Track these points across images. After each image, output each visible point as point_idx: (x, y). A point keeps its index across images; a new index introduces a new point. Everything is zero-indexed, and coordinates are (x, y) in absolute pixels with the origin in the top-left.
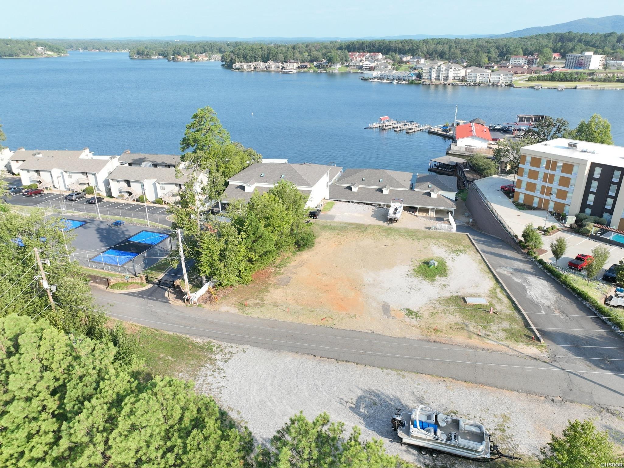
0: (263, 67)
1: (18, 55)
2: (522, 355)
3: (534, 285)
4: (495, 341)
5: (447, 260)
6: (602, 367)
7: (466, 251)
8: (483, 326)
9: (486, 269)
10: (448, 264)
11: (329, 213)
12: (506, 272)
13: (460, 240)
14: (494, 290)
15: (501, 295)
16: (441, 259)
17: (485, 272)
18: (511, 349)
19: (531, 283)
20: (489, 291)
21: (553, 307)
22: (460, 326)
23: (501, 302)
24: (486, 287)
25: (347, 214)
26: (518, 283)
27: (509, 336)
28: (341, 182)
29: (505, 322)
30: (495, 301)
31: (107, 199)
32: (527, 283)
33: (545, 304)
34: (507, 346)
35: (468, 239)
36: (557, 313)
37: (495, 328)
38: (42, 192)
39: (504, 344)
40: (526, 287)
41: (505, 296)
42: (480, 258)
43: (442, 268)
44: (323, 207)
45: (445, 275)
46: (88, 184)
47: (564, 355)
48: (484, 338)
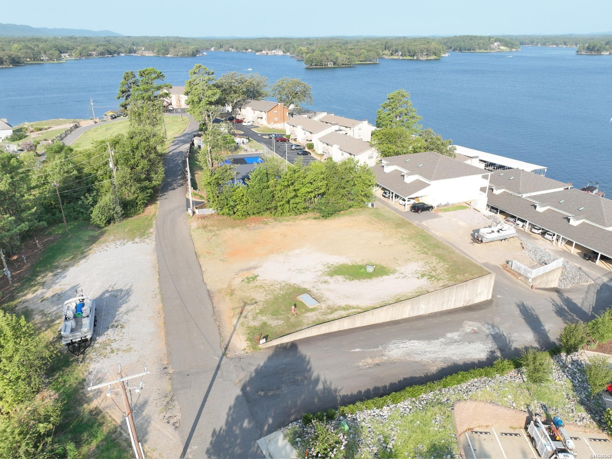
1: (474, 50)
2: (228, 340)
3: (452, 347)
4: (237, 322)
5: (396, 275)
6: (246, 389)
7: (438, 280)
8: (262, 312)
9: (406, 298)
10: (385, 277)
11: (440, 214)
12: (475, 329)
13: (466, 273)
14: (355, 308)
15: (344, 313)
16: (393, 272)
17: (396, 299)
18: (233, 333)
19: (457, 345)
20: (345, 306)
21: (385, 358)
22: (249, 302)
23: (325, 315)
24: (352, 303)
25: (456, 219)
26: (443, 336)
27: (255, 328)
28: (534, 197)
29: (282, 322)
30: (322, 311)
31: (313, 155)
32: (451, 342)
33: (391, 353)
34: (234, 330)
35: (477, 277)
36: (369, 361)
37: (264, 318)
38: (287, 141)
39: (237, 328)
40: (434, 341)
41: (345, 315)
42: (433, 290)
43: (370, 276)
44: (447, 208)
45: (353, 280)
46: (311, 141)
47: (249, 364)
48: (238, 316)
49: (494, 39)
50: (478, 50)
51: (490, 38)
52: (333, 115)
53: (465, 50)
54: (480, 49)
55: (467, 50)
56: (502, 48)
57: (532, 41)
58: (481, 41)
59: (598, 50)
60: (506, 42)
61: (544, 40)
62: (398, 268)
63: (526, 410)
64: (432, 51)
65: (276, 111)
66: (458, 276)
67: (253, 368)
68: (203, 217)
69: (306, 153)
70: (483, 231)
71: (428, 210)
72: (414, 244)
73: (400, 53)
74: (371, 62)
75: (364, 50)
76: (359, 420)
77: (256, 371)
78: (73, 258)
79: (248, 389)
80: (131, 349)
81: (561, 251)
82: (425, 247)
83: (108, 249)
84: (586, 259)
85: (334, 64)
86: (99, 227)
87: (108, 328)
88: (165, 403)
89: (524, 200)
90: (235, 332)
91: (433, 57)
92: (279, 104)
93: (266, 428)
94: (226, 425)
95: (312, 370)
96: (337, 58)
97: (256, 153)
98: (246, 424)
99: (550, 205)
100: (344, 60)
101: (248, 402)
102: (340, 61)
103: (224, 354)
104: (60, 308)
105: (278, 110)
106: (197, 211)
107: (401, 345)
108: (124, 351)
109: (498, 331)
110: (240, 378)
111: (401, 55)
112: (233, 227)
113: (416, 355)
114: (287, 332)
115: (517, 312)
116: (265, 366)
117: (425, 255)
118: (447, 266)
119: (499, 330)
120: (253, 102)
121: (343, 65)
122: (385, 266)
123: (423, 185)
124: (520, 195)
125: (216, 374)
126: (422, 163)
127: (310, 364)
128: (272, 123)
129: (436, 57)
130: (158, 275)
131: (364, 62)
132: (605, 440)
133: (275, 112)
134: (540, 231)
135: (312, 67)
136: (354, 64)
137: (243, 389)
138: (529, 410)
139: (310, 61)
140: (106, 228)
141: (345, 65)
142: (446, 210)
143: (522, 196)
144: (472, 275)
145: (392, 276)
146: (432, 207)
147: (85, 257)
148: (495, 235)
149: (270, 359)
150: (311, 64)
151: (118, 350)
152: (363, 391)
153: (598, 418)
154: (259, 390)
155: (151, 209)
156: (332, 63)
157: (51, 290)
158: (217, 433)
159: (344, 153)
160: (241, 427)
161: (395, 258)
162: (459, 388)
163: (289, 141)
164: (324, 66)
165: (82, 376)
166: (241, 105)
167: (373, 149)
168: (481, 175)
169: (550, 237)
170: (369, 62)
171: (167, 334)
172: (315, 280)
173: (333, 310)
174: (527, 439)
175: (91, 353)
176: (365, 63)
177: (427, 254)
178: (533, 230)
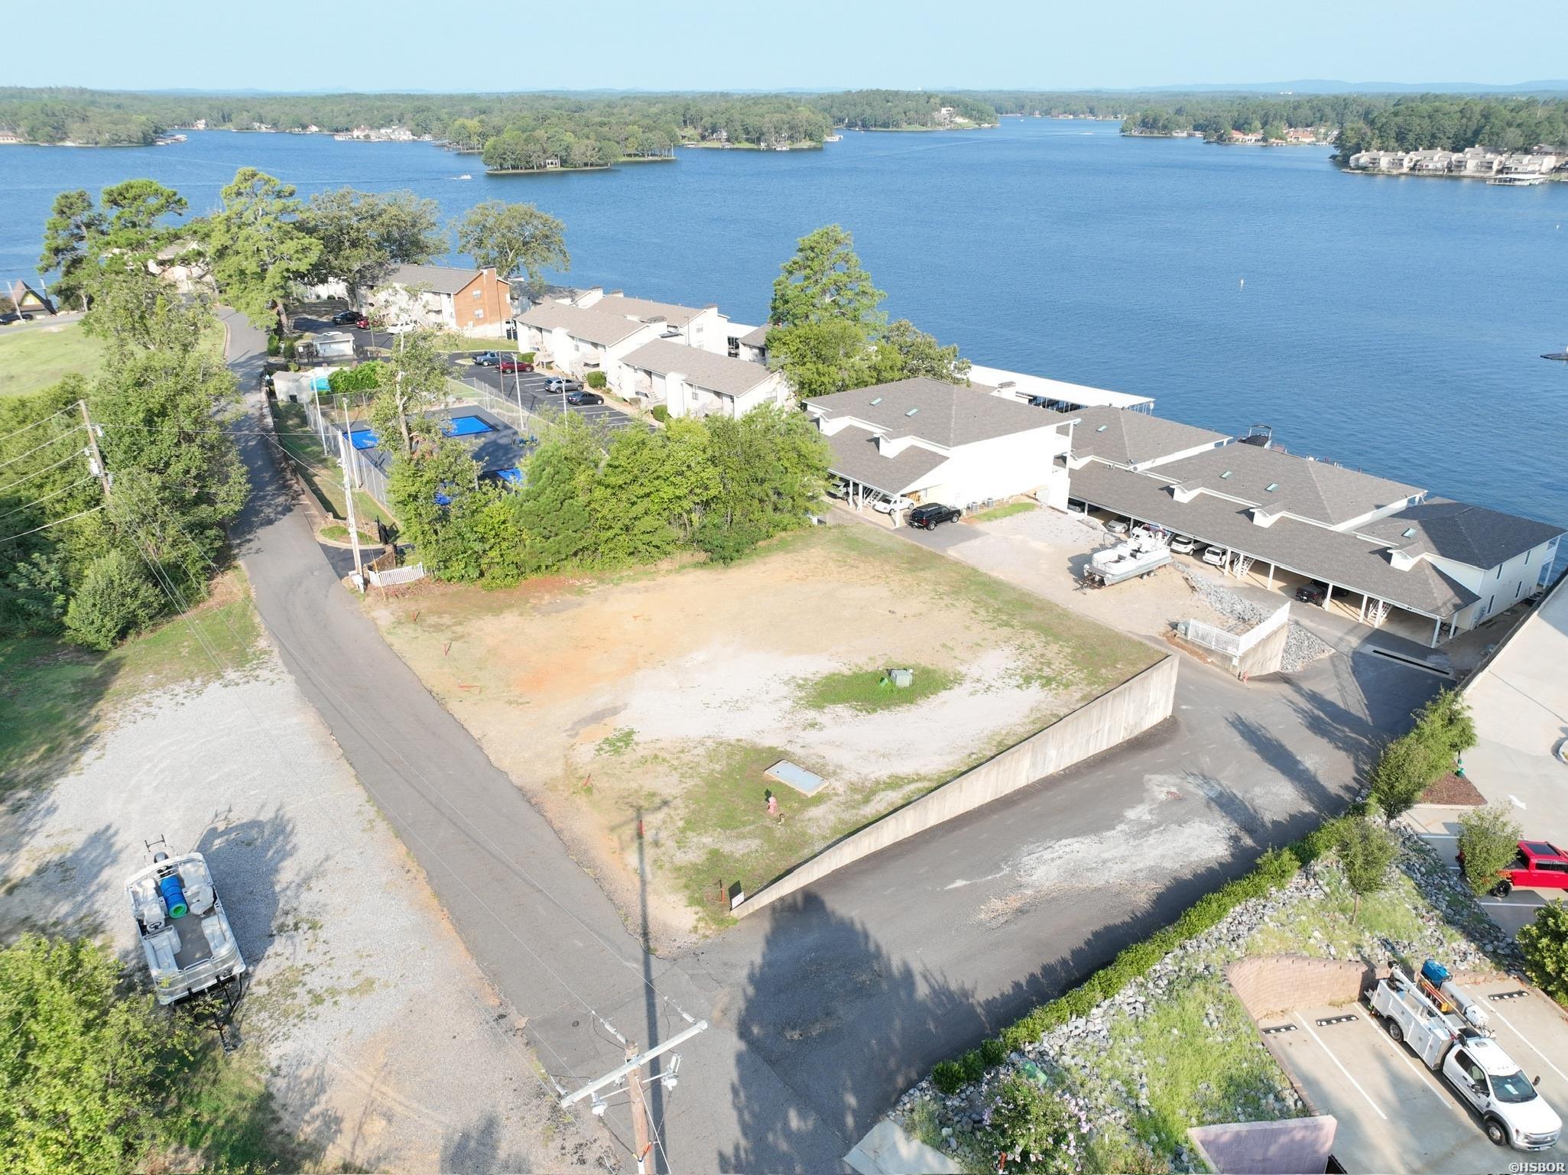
0: (1439, 165)
1: (897, 125)
2: (638, 910)
3: (1151, 840)
4: (642, 861)
5: (968, 686)
6: (751, 1033)
7: (1066, 686)
8: (693, 824)
9: (1015, 739)
10: (944, 695)
11: (981, 526)
12: (1174, 790)
13: (1116, 661)
14: (914, 781)
15: (895, 797)
16: (956, 679)
17: (994, 743)
18: (644, 890)
19: (1157, 836)
20: (890, 777)
21: (1029, 892)
22: (645, 804)
23: (853, 807)
24: (905, 768)
25: (1020, 537)
26: (1120, 818)
27: (696, 869)
28: (1163, 469)
29: (757, 841)
30: (842, 799)
31: (608, 401)
32: (1144, 830)
33: (1034, 878)
34: (644, 883)
35: (1144, 667)
36: (998, 904)
37: (707, 840)
38: (528, 369)
39: (649, 876)
40: (1109, 834)
41: (900, 802)
42: (1066, 711)
43: (908, 696)
44: (991, 510)
45: (874, 710)
46: (598, 365)
47: (726, 964)
48: (635, 845)
49: (938, 100)
50: (905, 127)
51: (928, 97)
52: (621, 295)
53: (875, 126)
54: (910, 124)
55: (880, 126)
56: (959, 120)
57: (1020, 105)
58: (911, 104)
59: (1165, 127)
60: (966, 106)
61: (1045, 103)
62: (963, 669)
63: (1358, 958)
64: (801, 129)
65: (479, 292)
66: (1103, 671)
67: (743, 974)
68: (397, 593)
69: (590, 400)
70: (1101, 559)
71: (951, 519)
72: (972, 605)
73: (724, 135)
74: (656, 158)
75: (636, 127)
76: (1052, 1053)
77: (751, 978)
78: (51, 750)
79: (756, 1030)
80: (370, 982)
81: (1245, 588)
82: (999, 610)
83: (153, 710)
84: (1302, 600)
85: (563, 163)
86: (92, 651)
87: (272, 936)
88: (546, 1112)
89: (1142, 478)
90: (649, 888)
91: (806, 144)
92: (485, 272)
93: (850, 1121)
94: (745, 1134)
95: (884, 952)
96: (567, 148)
97: (457, 405)
98: (795, 1122)
99: (1204, 485)
100: (588, 154)
101: (772, 1063)
102: (577, 155)
103: (648, 951)
104: (82, 903)
105: (483, 290)
106: (374, 577)
107: (1047, 855)
108: (351, 992)
109: (1220, 789)
110: (720, 1006)
111: (728, 140)
112: (497, 610)
113: (1089, 874)
114: (783, 866)
115: (1238, 739)
116: (768, 964)
117: (1009, 629)
118: (1069, 650)
119: (1220, 785)
120: (406, 269)
121: (586, 165)
122: (930, 667)
123: (931, 461)
124: (1131, 468)
125: (651, 1007)
126: (916, 407)
127: (871, 939)
128: (471, 323)
129: (813, 144)
130: (348, 766)
131: (637, 159)
132: (1520, 993)
133: (475, 293)
134: (1191, 546)
135: (504, 172)
136: (616, 164)
137: (744, 1033)
138: (1363, 958)
139: (497, 157)
140: (116, 653)
141: (592, 165)
142: (990, 517)
143: (1135, 469)
144: (1133, 664)
145: (957, 690)
146: (958, 513)
147: (89, 742)
148: (1130, 566)
149: (771, 941)
150: (501, 166)
151: (333, 992)
152: (1023, 982)
153: (1489, 948)
154: (784, 1028)
155: (228, 585)
156: (558, 161)
157: (23, 854)
158: (733, 1160)
159: (699, 392)
160: (788, 1133)
161: (944, 646)
162: (1216, 935)
163: (532, 368)
164: (535, 170)
165: (254, 1088)
166: (374, 278)
167: (777, 377)
168: (1054, 427)
169: (1215, 559)
170: (651, 158)
171: (460, 925)
172: (785, 724)
173: (868, 793)
174: (1374, 1023)
175: (252, 1019)
176: (642, 159)
177: (1012, 627)
178: (1175, 546)
